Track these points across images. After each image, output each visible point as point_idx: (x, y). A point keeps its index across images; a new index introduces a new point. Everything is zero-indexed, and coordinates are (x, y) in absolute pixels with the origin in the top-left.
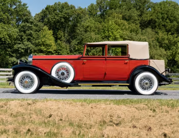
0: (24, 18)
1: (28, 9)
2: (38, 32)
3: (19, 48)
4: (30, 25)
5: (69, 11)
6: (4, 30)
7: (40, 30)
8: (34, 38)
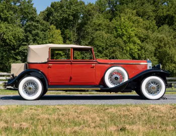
0: (30, 16)
1: (33, 6)
2: (45, 31)
3: (24, 50)
4: (37, 25)
5: (78, 8)
6: (8, 30)
7: (47, 30)
8: (40, 38)
